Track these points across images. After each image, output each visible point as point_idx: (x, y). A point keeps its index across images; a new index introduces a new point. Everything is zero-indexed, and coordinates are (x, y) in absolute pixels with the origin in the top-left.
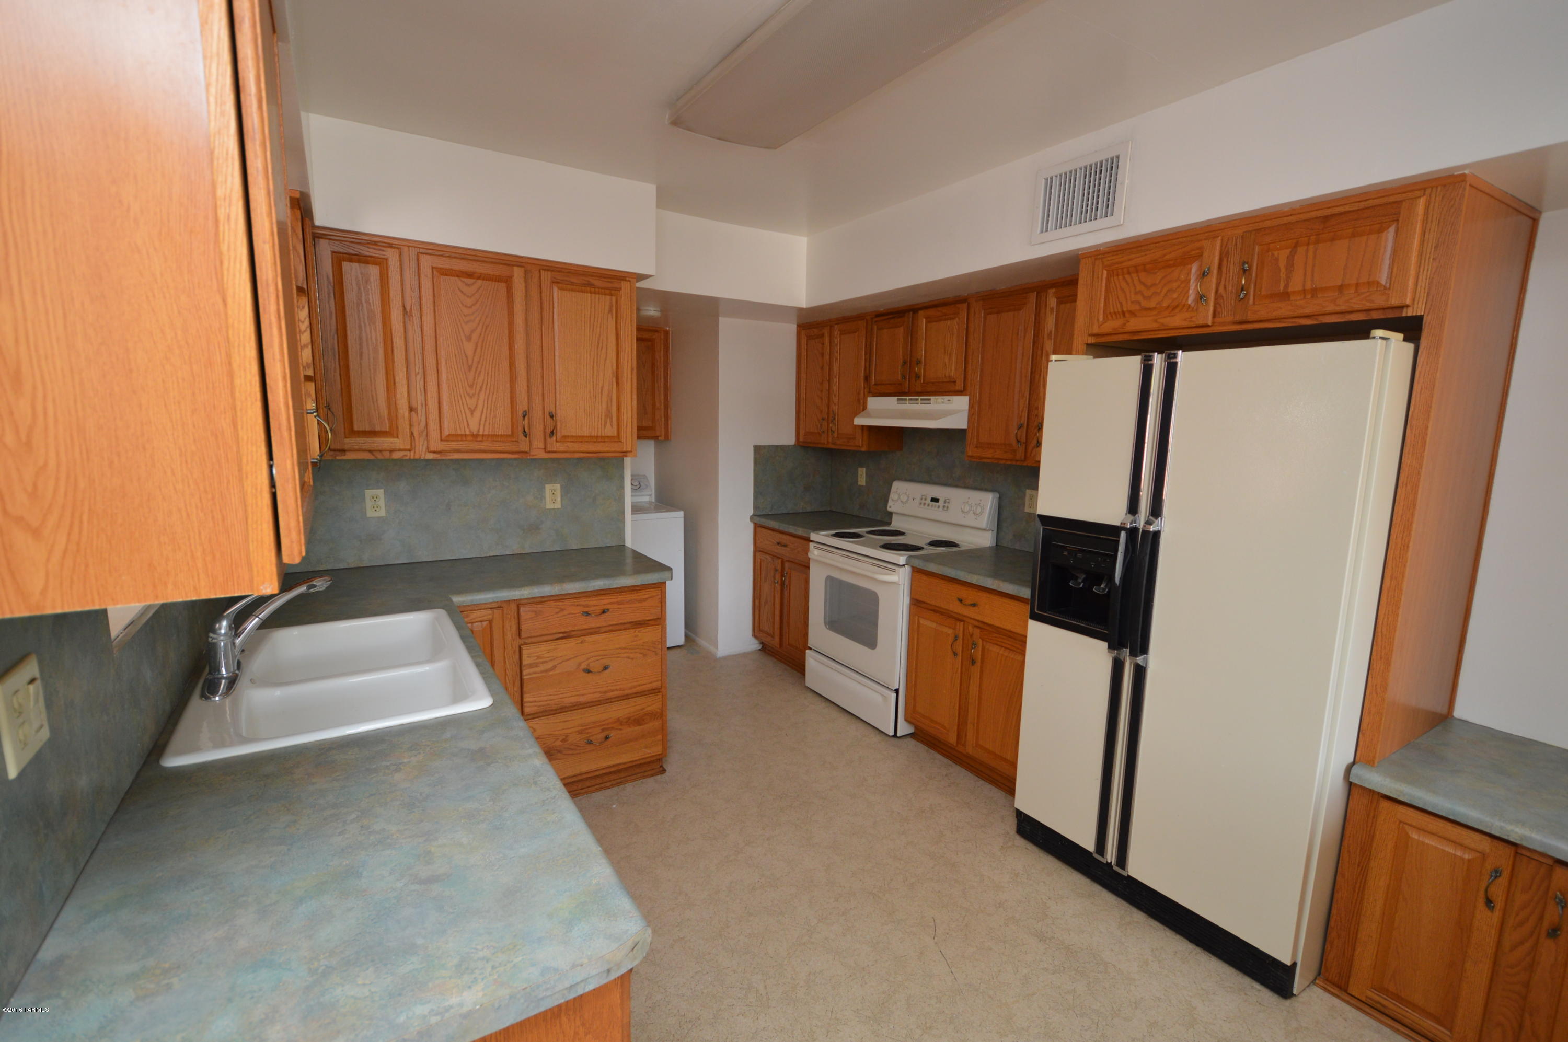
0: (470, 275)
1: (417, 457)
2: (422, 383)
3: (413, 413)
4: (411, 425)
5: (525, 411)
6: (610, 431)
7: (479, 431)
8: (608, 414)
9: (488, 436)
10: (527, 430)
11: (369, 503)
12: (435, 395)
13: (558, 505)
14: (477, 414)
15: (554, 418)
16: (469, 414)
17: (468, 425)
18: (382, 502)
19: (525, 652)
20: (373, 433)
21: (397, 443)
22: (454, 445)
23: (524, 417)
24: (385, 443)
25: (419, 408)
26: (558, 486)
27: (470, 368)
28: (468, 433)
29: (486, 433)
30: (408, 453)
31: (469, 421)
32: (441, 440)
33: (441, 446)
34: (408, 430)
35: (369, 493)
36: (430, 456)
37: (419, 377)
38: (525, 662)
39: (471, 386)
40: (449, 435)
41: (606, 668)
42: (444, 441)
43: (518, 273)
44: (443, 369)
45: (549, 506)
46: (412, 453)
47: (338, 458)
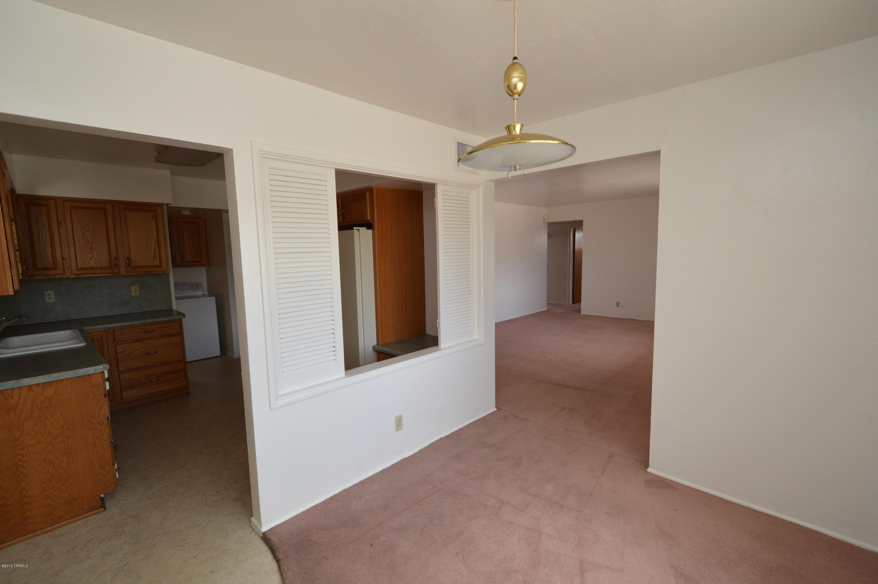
0: (87, 208)
1: (67, 277)
2: (68, 249)
3: (64, 261)
4: (63, 265)
5: (116, 257)
6: (157, 263)
7: (94, 266)
8: (155, 257)
9: (99, 267)
10: (117, 264)
11: (47, 297)
12: (74, 253)
13: (138, 294)
14: (93, 260)
15: (129, 259)
16: (89, 260)
17: (89, 264)
18: (53, 296)
19: (118, 347)
20: (46, 269)
21: (58, 272)
22: (83, 272)
23: (115, 259)
24: (52, 272)
25: (67, 258)
26: (137, 287)
27: (89, 242)
28: (89, 266)
29: (98, 266)
30: (62, 276)
31: (90, 263)
32: (77, 270)
33: (77, 272)
34: (62, 267)
35: (46, 293)
36: (73, 276)
37: (66, 247)
38: (117, 351)
39: (90, 249)
40: (81, 268)
41: (156, 353)
42: (78, 270)
43: (109, 207)
44: (77, 243)
45: (134, 294)
46: (64, 276)
47: (31, 279)
